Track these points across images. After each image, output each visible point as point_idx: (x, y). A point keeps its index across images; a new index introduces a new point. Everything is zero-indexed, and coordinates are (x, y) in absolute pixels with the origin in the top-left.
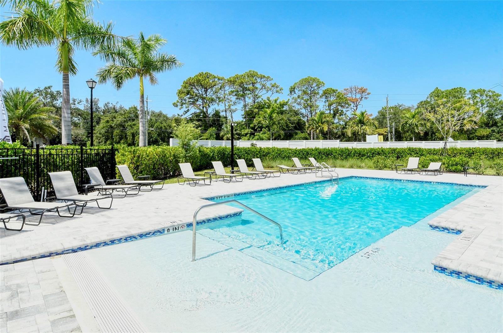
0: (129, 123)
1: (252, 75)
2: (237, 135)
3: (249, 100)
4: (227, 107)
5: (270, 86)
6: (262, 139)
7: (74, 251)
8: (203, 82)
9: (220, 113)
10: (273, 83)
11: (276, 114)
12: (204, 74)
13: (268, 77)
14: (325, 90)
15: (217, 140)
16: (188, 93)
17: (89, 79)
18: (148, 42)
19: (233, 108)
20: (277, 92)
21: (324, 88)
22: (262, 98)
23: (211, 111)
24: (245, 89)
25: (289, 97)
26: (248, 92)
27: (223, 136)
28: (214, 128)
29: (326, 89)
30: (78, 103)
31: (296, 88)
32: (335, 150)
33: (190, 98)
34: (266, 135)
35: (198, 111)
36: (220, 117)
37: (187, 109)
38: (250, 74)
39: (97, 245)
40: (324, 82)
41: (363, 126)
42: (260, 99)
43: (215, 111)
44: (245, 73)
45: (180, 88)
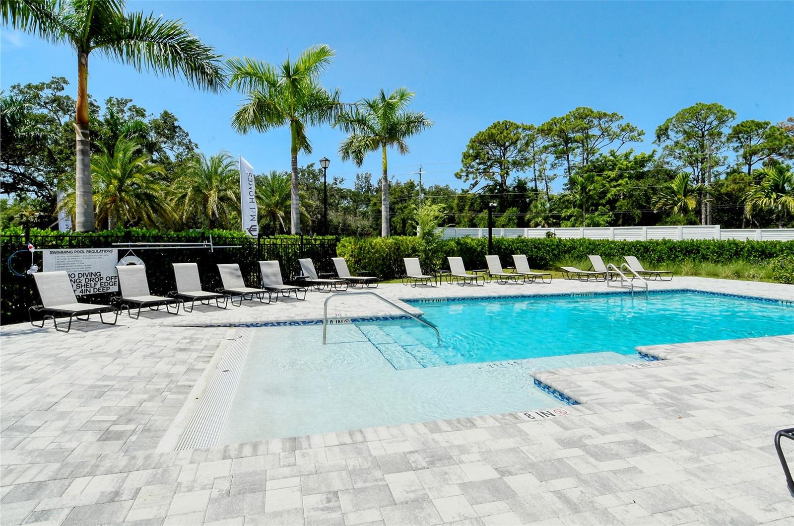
0: (400, 205)
1: (583, 115)
2: (554, 219)
3: (577, 158)
4: (537, 173)
5: (619, 131)
6: (597, 225)
7: (248, 326)
8: (499, 136)
9: (526, 183)
10: (623, 123)
11: (627, 179)
12: (501, 123)
13: (614, 115)
14: (738, 126)
15: (518, 227)
16: (476, 157)
17: (322, 158)
18: (391, 101)
19: (549, 173)
20: (632, 139)
21: (733, 123)
22: (599, 153)
23: (510, 182)
24: (567, 141)
25: (655, 147)
26: (575, 145)
27: (529, 221)
28: (515, 209)
29: (739, 123)
30: (340, 182)
31: (671, 127)
32: (707, 244)
33: (479, 164)
34: (606, 218)
35: (491, 183)
36: (525, 190)
37: (475, 181)
38: (579, 114)
39: (266, 324)
40: (733, 111)
41: (782, 196)
42: (597, 156)
43: (517, 181)
44: (568, 113)
45: (465, 150)
